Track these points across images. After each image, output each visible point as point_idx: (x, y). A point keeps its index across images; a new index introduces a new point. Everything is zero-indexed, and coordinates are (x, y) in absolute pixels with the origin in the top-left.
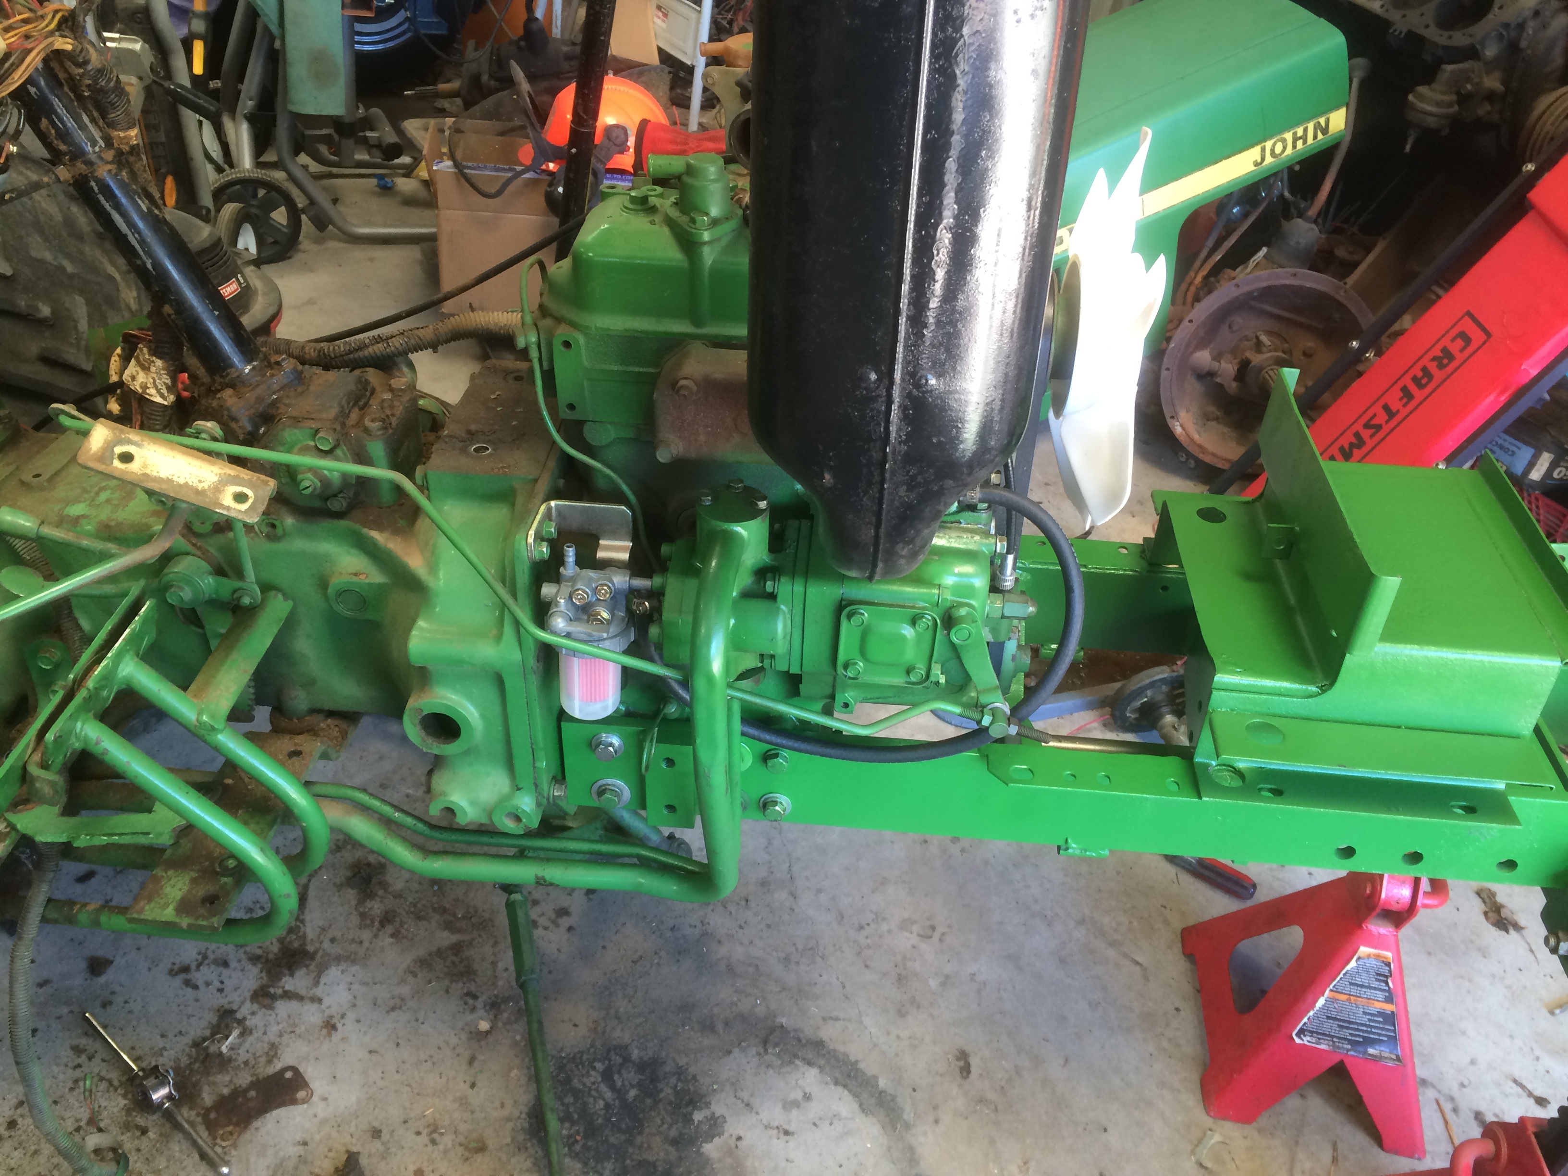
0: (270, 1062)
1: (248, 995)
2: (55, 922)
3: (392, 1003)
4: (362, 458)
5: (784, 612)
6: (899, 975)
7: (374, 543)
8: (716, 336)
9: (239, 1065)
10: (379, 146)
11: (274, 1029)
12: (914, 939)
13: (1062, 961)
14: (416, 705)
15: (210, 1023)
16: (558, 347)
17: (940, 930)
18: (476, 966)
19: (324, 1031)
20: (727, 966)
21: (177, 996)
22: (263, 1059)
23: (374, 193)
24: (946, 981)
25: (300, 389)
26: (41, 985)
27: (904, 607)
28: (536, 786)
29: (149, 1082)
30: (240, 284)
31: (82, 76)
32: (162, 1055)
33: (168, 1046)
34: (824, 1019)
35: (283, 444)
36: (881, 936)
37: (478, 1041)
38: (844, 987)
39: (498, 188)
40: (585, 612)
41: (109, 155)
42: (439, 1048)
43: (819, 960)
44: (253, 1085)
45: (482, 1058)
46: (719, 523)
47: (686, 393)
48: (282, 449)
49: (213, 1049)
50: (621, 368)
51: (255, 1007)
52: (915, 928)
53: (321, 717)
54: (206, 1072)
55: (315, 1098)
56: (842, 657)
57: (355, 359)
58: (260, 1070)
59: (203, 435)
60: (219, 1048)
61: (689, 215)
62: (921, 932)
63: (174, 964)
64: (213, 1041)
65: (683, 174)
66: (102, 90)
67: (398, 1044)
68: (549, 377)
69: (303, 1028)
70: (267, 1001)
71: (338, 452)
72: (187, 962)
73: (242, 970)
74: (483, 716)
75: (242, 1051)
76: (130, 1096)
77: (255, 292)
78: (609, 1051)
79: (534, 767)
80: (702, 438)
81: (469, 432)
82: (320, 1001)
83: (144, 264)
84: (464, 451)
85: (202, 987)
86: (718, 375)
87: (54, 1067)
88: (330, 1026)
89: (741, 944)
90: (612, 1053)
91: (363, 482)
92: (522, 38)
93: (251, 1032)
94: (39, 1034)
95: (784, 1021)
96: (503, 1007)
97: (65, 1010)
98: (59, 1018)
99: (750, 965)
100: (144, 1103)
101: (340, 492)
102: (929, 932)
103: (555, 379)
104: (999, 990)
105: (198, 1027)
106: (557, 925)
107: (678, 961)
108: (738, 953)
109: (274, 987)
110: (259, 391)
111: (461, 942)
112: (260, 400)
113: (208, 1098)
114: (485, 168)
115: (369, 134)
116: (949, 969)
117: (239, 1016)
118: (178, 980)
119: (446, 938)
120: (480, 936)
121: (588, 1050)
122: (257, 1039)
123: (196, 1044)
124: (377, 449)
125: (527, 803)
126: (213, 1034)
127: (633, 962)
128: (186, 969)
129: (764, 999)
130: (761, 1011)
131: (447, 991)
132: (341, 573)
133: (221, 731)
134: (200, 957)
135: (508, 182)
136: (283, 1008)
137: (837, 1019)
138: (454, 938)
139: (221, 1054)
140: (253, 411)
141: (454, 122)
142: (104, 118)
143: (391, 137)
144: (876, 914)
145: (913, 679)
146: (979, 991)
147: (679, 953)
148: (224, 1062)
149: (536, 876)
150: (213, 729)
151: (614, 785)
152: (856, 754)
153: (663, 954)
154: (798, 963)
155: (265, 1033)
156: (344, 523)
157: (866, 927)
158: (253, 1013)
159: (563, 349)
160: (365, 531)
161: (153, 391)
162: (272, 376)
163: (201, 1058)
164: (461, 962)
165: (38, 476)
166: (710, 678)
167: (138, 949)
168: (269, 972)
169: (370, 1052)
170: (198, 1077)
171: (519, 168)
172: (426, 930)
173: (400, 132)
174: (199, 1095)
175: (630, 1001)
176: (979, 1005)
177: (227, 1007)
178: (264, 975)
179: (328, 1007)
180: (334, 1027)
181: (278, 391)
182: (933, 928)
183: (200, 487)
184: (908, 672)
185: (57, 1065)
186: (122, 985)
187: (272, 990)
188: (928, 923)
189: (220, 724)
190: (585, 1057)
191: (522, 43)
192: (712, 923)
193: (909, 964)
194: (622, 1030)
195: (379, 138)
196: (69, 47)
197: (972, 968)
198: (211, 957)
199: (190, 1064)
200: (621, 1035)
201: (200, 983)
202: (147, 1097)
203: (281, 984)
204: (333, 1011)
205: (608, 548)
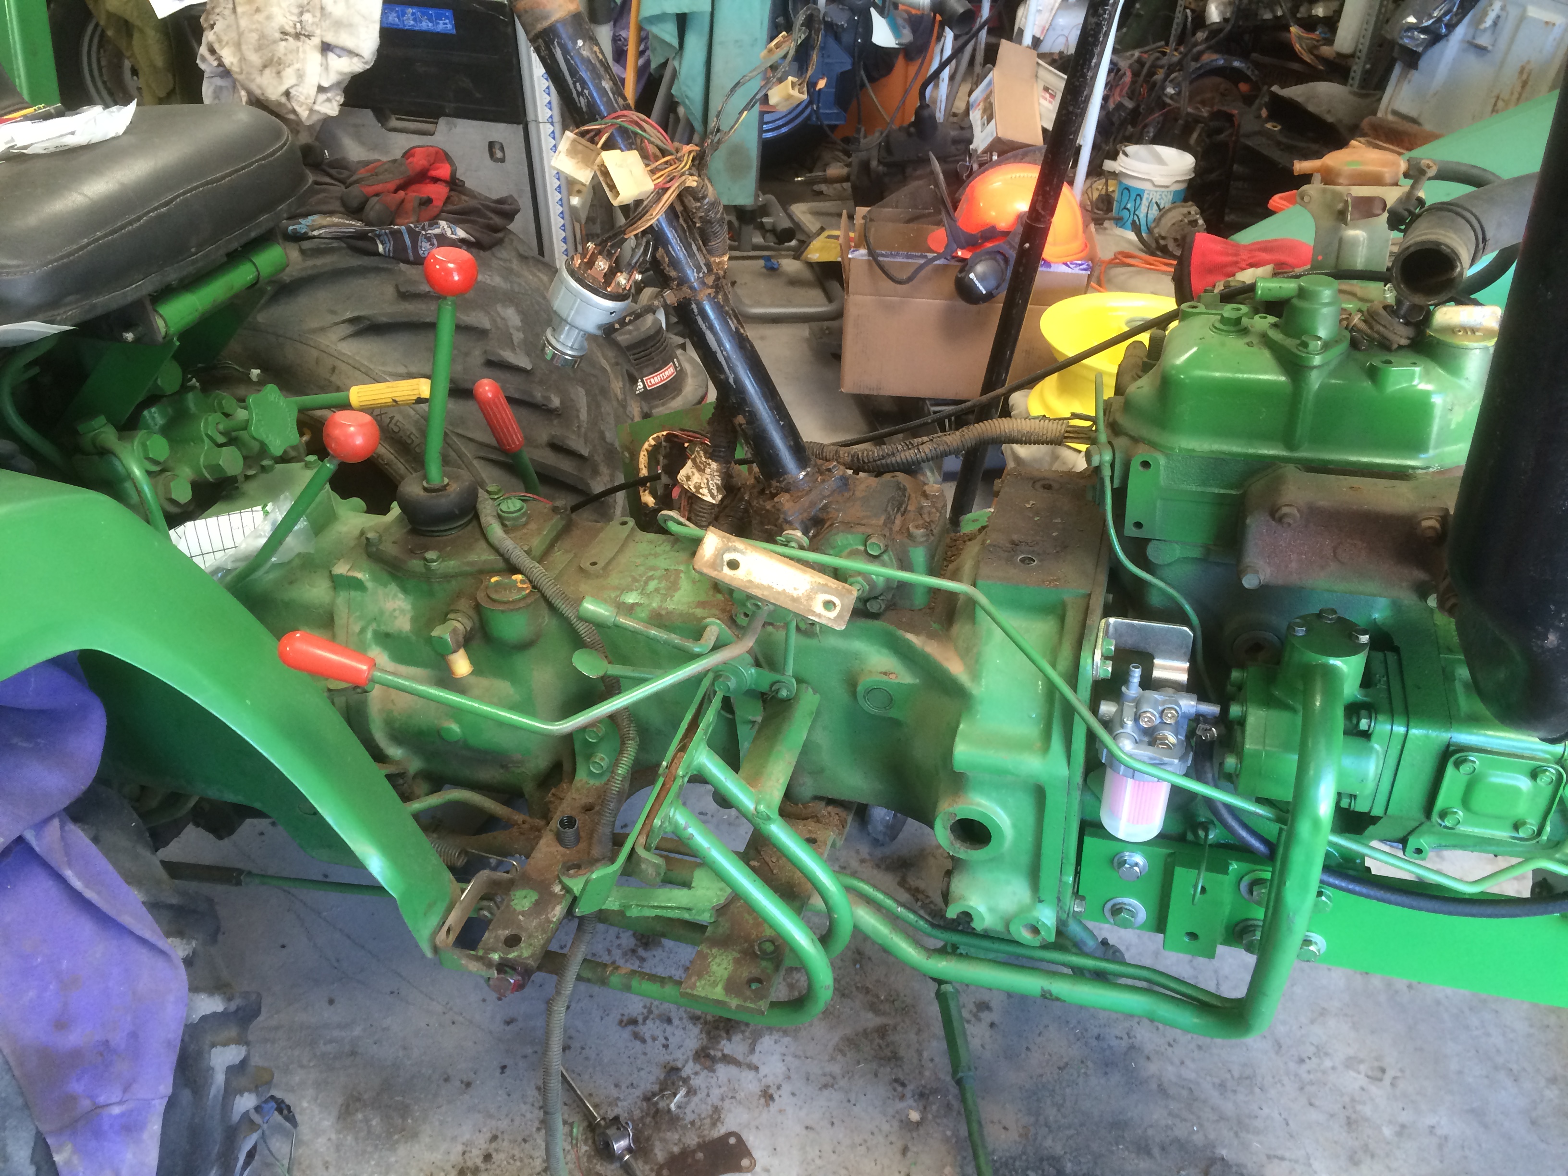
0: (714, 1124)
1: (690, 1054)
2: (588, 980)
3: (824, 1080)
4: (905, 564)
5: (1377, 752)
6: (1348, 1118)
7: (909, 646)
8: (1312, 461)
9: (686, 1125)
10: (773, 231)
11: (716, 1092)
12: (1362, 1081)
13: (1533, 1123)
14: (951, 810)
15: (658, 1078)
16: (1135, 466)
17: (1390, 1073)
18: (902, 1052)
19: (763, 1101)
20: (1159, 1086)
21: (627, 1047)
22: (708, 1121)
23: (761, 274)
24: (1402, 1130)
25: (846, 495)
26: (508, 1023)
27: (1522, 757)
28: (1059, 899)
29: (611, 1132)
30: (676, 367)
31: (698, 209)
32: (617, 1105)
33: (622, 1097)
34: (1269, 1157)
35: (833, 548)
36: (1324, 1072)
37: (910, 1131)
38: (1287, 1124)
39: (909, 274)
40: (1151, 736)
41: (710, 280)
42: (873, 1134)
43: (1257, 1090)
44: (701, 1146)
45: (915, 1149)
46: (1318, 656)
47: (1291, 522)
48: (832, 552)
49: (662, 1105)
50: (1199, 489)
51: (698, 1067)
52: (1362, 1068)
53: (823, 804)
54: (657, 1128)
55: (758, 1168)
56: (1441, 802)
57: (887, 464)
58: (706, 1132)
59: (793, 544)
60: (668, 1105)
61: (1299, 338)
62: (1370, 1073)
63: (623, 1015)
64: (663, 1097)
65: (1293, 297)
66: (710, 222)
67: (833, 1124)
68: (1120, 495)
69: (742, 1094)
70: (708, 1063)
71: (885, 557)
72: (635, 1015)
73: (684, 1029)
74: (1015, 826)
75: (688, 1111)
76: (590, 1142)
77: (686, 374)
78: (1041, 1160)
79: (1060, 881)
80: (1294, 565)
81: (1013, 542)
82: (757, 1069)
83: (727, 379)
84: (1010, 560)
85: (649, 1040)
86: (1323, 503)
87: (522, 1105)
88: (767, 1096)
89: (1172, 1063)
90: (1045, 1163)
91: (903, 587)
92: (912, 124)
93: (695, 1093)
94: (508, 1071)
95: (1224, 1152)
96: (931, 1098)
97: (529, 1051)
98: (525, 1057)
99: (1183, 1087)
100: (604, 1151)
101: (881, 595)
102: (1378, 1074)
103: (1126, 497)
104: (1463, 1147)
105: (648, 1081)
106: (979, 1020)
107: (1106, 1073)
108: (1170, 1072)
109: (713, 1049)
110: (813, 496)
111: (885, 1026)
112: (812, 504)
113: (660, 1155)
114: (898, 255)
115: (765, 220)
116: (1405, 1117)
117: (684, 1074)
118: (627, 1033)
119: (871, 1021)
120: (903, 1021)
121: (1020, 1156)
122: (701, 1100)
123: (647, 1099)
124: (919, 555)
125: (1047, 916)
126: (662, 1090)
127: (1059, 1068)
128: (634, 1022)
129: (1201, 1126)
130: (1198, 1139)
131: (876, 1075)
132: (870, 672)
133: (773, 821)
134: (645, 1011)
135: (921, 267)
136: (723, 1071)
137: (1282, 1159)
138: (878, 1021)
139: (669, 1110)
140: (805, 515)
141: (869, 212)
142: (704, 245)
143: (786, 224)
144: (1317, 1047)
145: (1522, 834)
146: (1440, 1147)
147: (1107, 1065)
148: (673, 1120)
149: (1043, 989)
150: (769, 818)
151: (1130, 905)
152: (1423, 903)
153: (1089, 1063)
154: (1235, 1092)
155: (708, 1095)
156: (877, 624)
157: (1307, 1060)
158: (696, 1074)
159: (1140, 468)
160: (900, 633)
161: (705, 491)
162: (823, 481)
163: (652, 1112)
164: (887, 1045)
165: (594, 564)
166: (1316, 823)
167: (591, 996)
168: (708, 1033)
169: (807, 1128)
170: (650, 1132)
171: (930, 255)
172: (852, 1009)
173: (790, 217)
174: (652, 1150)
175: (1059, 1110)
176: (1441, 1162)
177: (672, 1063)
178: (704, 1036)
179: (766, 1076)
180: (771, 1098)
181: (829, 496)
182: (1383, 1071)
183: (795, 594)
184: (1516, 827)
185: (525, 1103)
186: (578, 1031)
187: (712, 1053)
188: (1376, 1064)
189: (775, 815)
190: (1017, 1163)
191: (912, 130)
192: (1138, 1036)
193: (1359, 1107)
194: (1053, 1140)
195: (774, 224)
196: (694, 184)
197: (1431, 1120)
198: (656, 1012)
199: (642, 1117)
200: (1054, 1145)
201: (647, 1037)
202: (608, 1146)
203: (720, 1047)
204: (769, 1081)
205: (1164, 668)
